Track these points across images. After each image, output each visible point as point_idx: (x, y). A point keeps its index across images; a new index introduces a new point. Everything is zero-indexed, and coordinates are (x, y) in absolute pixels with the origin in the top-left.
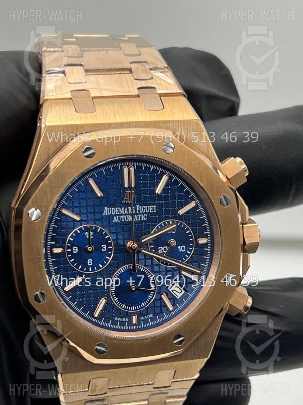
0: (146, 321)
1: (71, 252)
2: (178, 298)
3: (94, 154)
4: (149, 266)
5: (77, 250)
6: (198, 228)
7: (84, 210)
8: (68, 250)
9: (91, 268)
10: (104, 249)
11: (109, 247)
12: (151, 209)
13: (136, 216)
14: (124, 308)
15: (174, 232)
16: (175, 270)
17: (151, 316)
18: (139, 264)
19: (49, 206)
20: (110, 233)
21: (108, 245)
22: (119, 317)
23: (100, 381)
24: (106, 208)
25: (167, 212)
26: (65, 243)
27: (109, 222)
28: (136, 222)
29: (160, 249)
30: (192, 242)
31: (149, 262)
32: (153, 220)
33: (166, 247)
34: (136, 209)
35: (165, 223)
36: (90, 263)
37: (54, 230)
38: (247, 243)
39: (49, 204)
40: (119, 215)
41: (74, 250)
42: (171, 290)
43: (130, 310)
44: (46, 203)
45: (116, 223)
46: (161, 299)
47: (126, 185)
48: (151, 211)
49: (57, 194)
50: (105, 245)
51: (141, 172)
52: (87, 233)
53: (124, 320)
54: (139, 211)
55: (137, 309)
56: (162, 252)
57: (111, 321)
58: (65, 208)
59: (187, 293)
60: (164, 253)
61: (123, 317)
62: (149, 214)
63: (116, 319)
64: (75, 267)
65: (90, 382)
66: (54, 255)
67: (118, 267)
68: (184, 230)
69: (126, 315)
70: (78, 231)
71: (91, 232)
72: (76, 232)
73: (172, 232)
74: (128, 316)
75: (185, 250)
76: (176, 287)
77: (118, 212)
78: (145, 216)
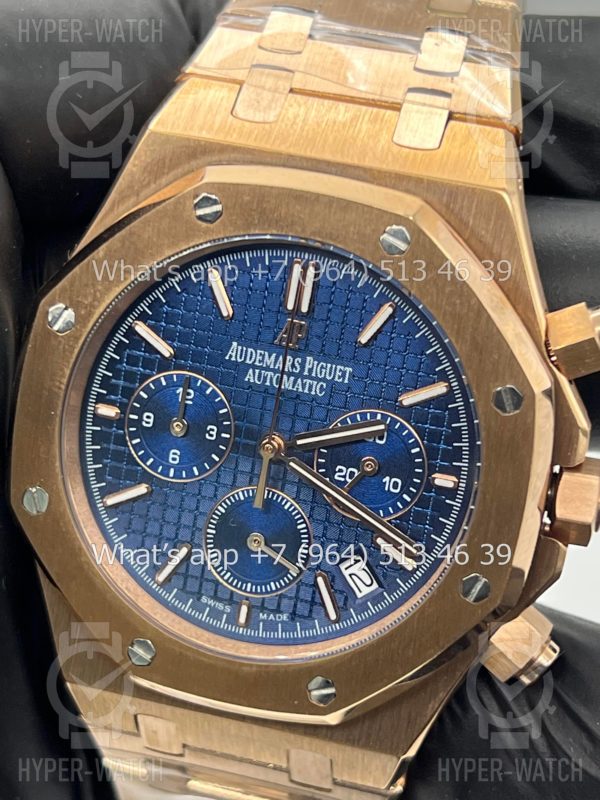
0: (270, 626)
1: (138, 423)
2: (359, 595)
3: (218, 215)
4: (304, 501)
5: (151, 421)
6: (442, 446)
7: (186, 336)
8: (132, 416)
9: (172, 471)
10: (211, 436)
11: (224, 435)
12: (339, 373)
14: (227, 581)
15: (382, 442)
17: (285, 617)
18: (282, 490)
19: (95, 307)
20: (232, 403)
21: (222, 429)
22: (212, 598)
24: (235, 344)
25: (374, 391)
26: (129, 399)
27: (235, 378)
28: (298, 396)
29: (341, 471)
30: (418, 476)
31: (307, 493)
32: (337, 399)
33: (355, 470)
34: (303, 366)
35: (363, 416)
36: (174, 459)
37: (112, 365)
39: (96, 303)
40: (261, 368)
41: (145, 418)
42: (346, 573)
43: (240, 589)
44: (90, 299)
45: (250, 386)
46: (316, 585)
47: (290, 306)
48: (336, 379)
49: (118, 286)
50: (215, 428)
51: (335, 283)
52: (180, 390)
53: (220, 606)
54: (310, 370)
55: (256, 593)
56: (343, 479)
57: (191, 600)
58: (145, 322)
59: (381, 590)
60: (346, 482)
61: (220, 600)
62: (332, 384)
63: (204, 599)
64: (139, 457)
65: (136, 717)
66: (99, 420)
67: (234, 486)
68: (406, 444)
69: (228, 596)
70: (162, 379)
71: (191, 391)
72: (157, 382)
73: (378, 441)
74: (233, 601)
75: (397, 491)
76: (362, 569)
77: (260, 362)
78: (322, 386)
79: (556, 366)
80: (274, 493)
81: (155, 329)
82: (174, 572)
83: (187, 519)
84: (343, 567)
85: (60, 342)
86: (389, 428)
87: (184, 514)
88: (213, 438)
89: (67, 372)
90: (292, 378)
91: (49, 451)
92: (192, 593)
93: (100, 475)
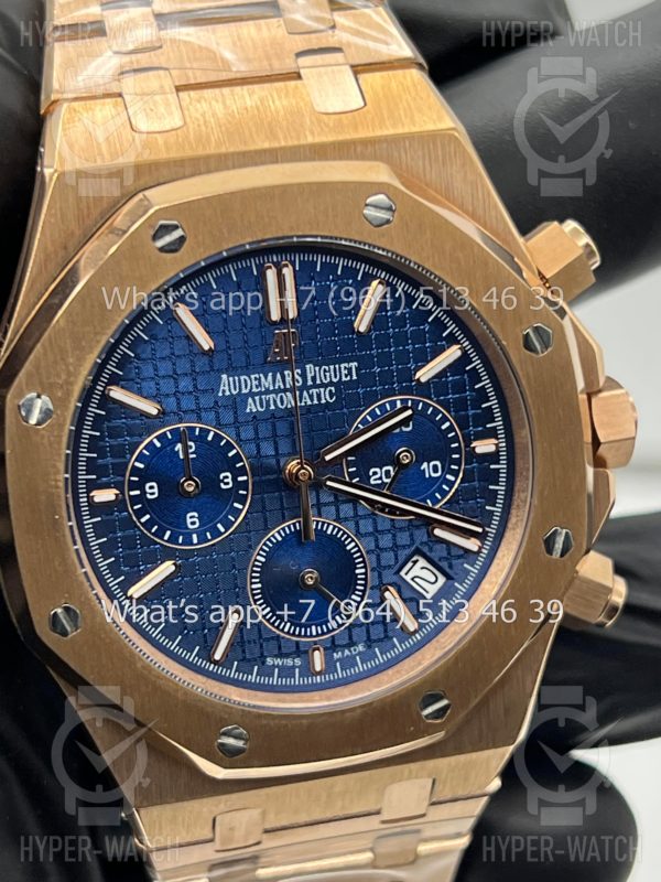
0: (348, 663)
1: (141, 498)
3: (182, 240)
4: (346, 519)
5: (156, 490)
6: (471, 412)
7: (167, 386)
8: (132, 493)
9: (195, 536)
10: (227, 484)
11: (240, 479)
12: (344, 372)
13: (305, 393)
14: (288, 633)
15: (410, 429)
16: (418, 527)
17: (361, 648)
18: (320, 515)
19: (71, 384)
20: (239, 440)
21: (236, 473)
22: (276, 656)
23: (241, 819)
24: (224, 376)
25: (386, 378)
26: (124, 476)
27: (235, 413)
28: (308, 409)
29: (375, 473)
30: (458, 450)
31: (347, 509)
32: (349, 399)
33: (390, 468)
34: (304, 375)
35: (382, 407)
36: (193, 523)
37: (94, 444)
38: (602, 440)
39: (72, 379)
40: (260, 393)
41: (148, 490)
42: (408, 578)
43: (306, 636)
44: (64, 377)
45: (255, 417)
48: (344, 379)
49: (92, 353)
50: (228, 474)
51: (313, 278)
52: (179, 447)
53: (289, 662)
54: (314, 379)
55: (323, 634)
56: (379, 482)
57: (256, 668)
58: (117, 385)
59: (452, 582)
60: (384, 483)
61: (287, 656)
62: (340, 385)
63: (269, 661)
64: (153, 534)
65: (213, 821)
66: (96, 509)
67: (267, 530)
68: (434, 422)
69: (294, 649)
70: (155, 441)
71: (191, 443)
72: (151, 445)
73: (404, 429)
75: (439, 474)
76: (423, 568)
77: (257, 387)
78: (330, 391)
81: (130, 389)
82: (230, 644)
83: (225, 583)
84: (402, 573)
85: (43, 437)
88: (230, 486)
92: (255, 660)
93: (114, 570)
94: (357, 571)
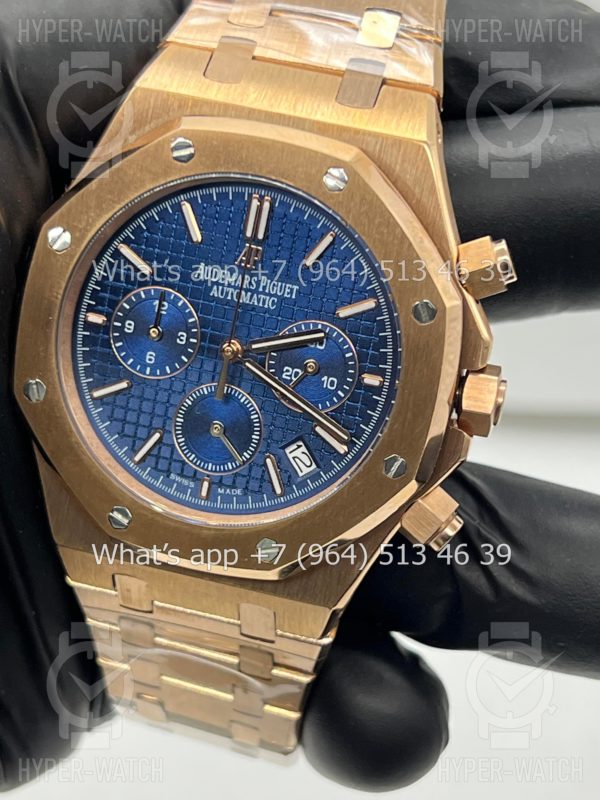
0: (227, 499)
1: (121, 329)
2: (301, 474)
3: (191, 155)
4: (258, 397)
5: (132, 327)
6: (371, 352)
8: (116, 324)
9: (148, 369)
10: (182, 340)
11: (192, 340)
12: (288, 290)
13: (255, 296)
15: (322, 348)
17: (239, 492)
18: (239, 386)
19: (87, 231)
21: (190, 335)
22: (178, 475)
24: (202, 264)
25: (316, 305)
26: (114, 309)
28: (254, 308)
29: (287, 371)
30: (352, 376)
32: (286, 310)
33: (299, 371)
34: (258, 284)
35: (307, 325)
36: (150, 360)
37: (101, 281)
39: (88, 227)
40: (224, 285)
41: (127, 326)
42: (290, 456)
43: (203, 468)
44: (84, 224)
45: (215, 300)
46: (265, 465)
47: (249, 234)
48: (285, 295)
50: (185, 334)
51: (286, 216)
53: (185, 482)
54: (264, 288)
55: (216, 471)
56: (289, 378)
57: (162, 477)
58: (129, 246)
59: (318, 470)
60: (291, 380)
61: (186, 477)
62: (282, 299)
63: (173, 476)
64: (121, 357)
65: (113, 577)
66: (89, 326)
67: (199, 382)
68: (341, 349)
69: (192, 474)
70: (142, 293)
71: (165, 303)
72: (138, 295)
73: (318, 347)
74: (195, 477)
75: (334, 388)
76: (303, 453)
77: (223, 280)
78: (273, 301)
79: (465, 288)
80: (232, 389)
81: (137, 252)
82: (148, 453)
83: (159, 410)
84: (288, 451)
85: (58, 260)
86: (328, 336)
87: (157, 406)
88: (183, 343)
89: (64, 285)
90: (249, 294)
91: (46, 349)
92: (163, 471)
93: (88, 372)
94: (254, 437)
